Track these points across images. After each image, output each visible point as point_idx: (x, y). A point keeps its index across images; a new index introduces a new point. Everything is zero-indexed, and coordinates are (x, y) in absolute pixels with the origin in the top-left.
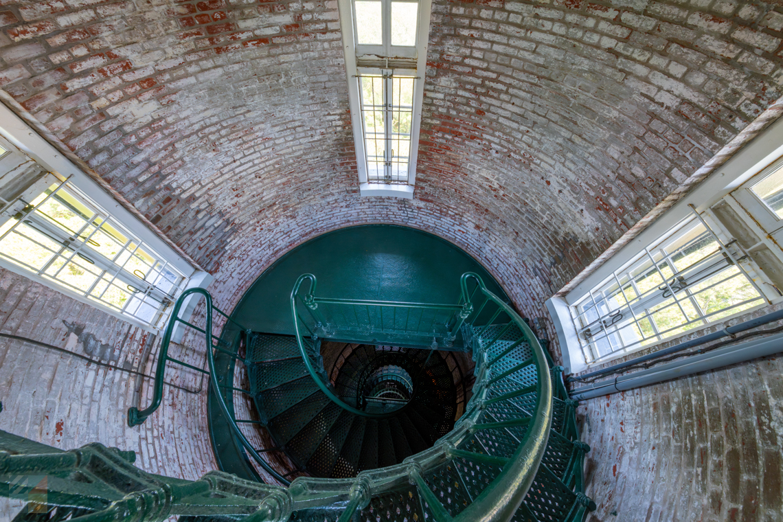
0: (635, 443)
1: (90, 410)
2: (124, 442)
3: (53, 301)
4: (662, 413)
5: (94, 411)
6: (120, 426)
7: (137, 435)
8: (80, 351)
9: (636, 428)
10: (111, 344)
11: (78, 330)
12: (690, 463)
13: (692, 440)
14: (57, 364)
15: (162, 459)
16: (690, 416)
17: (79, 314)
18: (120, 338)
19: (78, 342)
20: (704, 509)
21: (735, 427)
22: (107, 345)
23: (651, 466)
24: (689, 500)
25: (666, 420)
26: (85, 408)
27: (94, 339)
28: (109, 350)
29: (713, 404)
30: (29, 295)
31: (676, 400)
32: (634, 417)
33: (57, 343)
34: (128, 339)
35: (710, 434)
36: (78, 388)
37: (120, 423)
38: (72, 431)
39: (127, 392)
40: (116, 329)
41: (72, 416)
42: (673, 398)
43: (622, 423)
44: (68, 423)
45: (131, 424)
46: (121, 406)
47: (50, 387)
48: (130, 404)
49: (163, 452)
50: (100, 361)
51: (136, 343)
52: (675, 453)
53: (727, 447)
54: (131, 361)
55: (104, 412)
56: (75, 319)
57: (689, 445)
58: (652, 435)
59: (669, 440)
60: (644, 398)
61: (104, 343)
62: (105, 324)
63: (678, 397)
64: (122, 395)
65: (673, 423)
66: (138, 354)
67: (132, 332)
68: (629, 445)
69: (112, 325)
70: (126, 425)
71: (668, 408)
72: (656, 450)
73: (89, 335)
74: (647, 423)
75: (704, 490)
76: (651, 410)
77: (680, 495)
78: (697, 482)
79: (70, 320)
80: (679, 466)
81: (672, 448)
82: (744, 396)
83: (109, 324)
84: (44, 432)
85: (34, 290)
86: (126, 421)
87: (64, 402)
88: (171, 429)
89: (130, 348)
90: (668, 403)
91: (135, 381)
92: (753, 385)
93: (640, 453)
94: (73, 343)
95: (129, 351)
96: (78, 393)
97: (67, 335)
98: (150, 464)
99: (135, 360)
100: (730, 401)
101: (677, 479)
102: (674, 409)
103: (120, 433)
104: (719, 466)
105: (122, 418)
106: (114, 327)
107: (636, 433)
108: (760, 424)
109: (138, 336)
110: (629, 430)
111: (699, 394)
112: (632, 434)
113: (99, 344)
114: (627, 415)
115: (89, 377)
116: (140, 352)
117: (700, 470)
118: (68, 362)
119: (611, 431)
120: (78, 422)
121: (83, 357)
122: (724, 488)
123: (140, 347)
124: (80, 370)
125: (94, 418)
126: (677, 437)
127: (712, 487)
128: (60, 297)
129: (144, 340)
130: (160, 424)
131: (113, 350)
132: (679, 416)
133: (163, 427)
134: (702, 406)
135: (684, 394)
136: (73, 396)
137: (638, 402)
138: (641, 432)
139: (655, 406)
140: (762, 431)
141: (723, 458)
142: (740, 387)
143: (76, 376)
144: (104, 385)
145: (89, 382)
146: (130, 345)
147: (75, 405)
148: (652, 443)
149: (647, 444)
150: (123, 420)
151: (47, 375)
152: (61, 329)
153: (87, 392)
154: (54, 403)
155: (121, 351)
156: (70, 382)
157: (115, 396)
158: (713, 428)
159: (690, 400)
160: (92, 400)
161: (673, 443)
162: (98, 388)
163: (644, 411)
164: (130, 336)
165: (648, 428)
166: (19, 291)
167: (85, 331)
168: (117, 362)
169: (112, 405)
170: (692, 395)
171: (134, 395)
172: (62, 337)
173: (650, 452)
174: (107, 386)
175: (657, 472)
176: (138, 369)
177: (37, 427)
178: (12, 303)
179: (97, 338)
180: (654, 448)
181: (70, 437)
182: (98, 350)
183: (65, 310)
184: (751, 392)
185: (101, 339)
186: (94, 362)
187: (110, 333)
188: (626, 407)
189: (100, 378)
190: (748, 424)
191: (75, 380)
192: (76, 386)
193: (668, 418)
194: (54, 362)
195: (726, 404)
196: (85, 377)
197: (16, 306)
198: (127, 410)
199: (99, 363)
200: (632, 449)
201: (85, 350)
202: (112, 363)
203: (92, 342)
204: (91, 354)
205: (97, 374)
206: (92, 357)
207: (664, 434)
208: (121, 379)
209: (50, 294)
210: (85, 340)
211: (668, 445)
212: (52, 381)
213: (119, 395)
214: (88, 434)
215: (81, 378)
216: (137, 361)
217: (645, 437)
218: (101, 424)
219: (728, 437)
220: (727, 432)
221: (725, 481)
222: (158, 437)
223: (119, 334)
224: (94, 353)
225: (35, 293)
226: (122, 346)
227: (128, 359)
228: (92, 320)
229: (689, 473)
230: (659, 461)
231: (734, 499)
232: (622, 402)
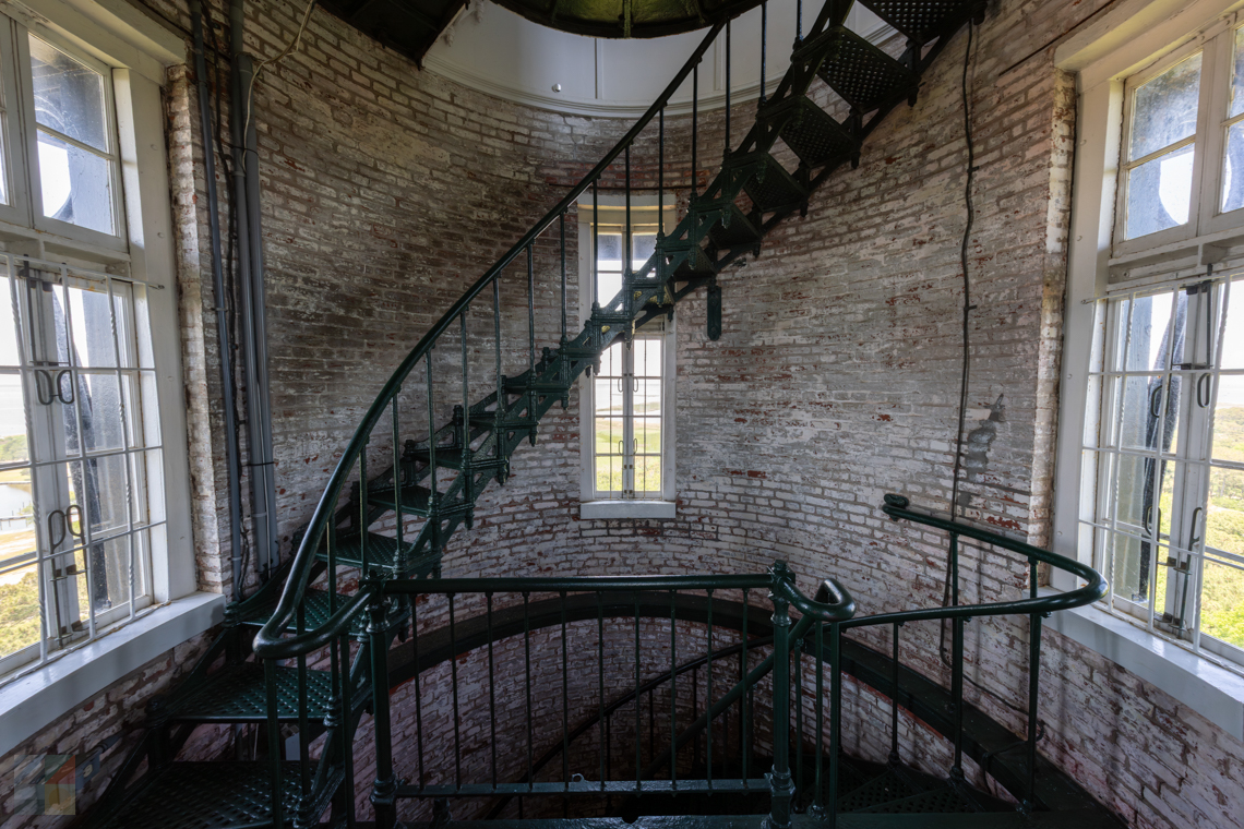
0: (329, 437)
1: (903, 447)
2: (869, 485)
3: (1024, 372)
4: (296, 406)
5: (902, 453)
6: (886, 484)
7: (876, 505)
8: (968, 427)
9: (312, 439)
10: (989, 465)
11: (995, 417)
12: (342, 375)
13: (323, 374)
14: (951, 406)
15: (846, 531)
16: (299, 375)
17: (1018, 409)
18: (1002, 479)
19: (981, 422)
20: (373, 363)
21: (310, 337)
22: (986, 461)
23: (349, 413)
24: (370, 374)
25: (303, 401)
26: (905, 442)
27: (990, 440)
28: (981, 466)
29: (289, 352)
30: (1020, 345)
31: (282, 389)
32: (300, 443)
33: (972, 398)
34: (1004, 493)
35: (315, 358)
36: (927, 433)
37: (891, 485)
38: (882, 429)
39: (929, 497)
40: (1013, 468)
41: (895, 429)
42: (280, 391)
43: (307, 461)
44: (889, 426)
45: (887, 497)
46: (911, 488)
47: (924, 405)
48: (913, 500)
49: (855, 537)
50: (962, 455)
51: (1001, 509)
52: (334, 390)
53: (325, 346)
54: (973, 504)
55: (902, 465)
56: (1008, 406)
57: (327, 377)
58: (320, 416)
59: (324, 397)
60: (277, 430)
61: (989, 455)
62: (1015, 449)
63: (279, 385)
64: (924, 490)
65: (307, 393)
66: (986, 516)
67: (1017, 497)
68: (331, 445)
69: (1018, 460)
70: (887, 492)
71: (291, 399)
72: (334, 410)
73: (993, 431)
74: (307, 424)
75: (360, 364)
76: (292, 419)
77: (368, 381)
78: (355, 369)
79: (1005, 401)
80: (345, 385)
81: (330, 393)
82: (284, 325)
83: (1018, 455)
84: (882, 406)
85: (1028, 347)
86: (892, 492)
87: (910, 420)
88: (883, 566)
89: (991, 499)
90: (285, 397)
91: (944, 512)
92: (275, 315)
93: (338, 428)
94: (976, 415)
95: (987, 499)
96: (921, 434)
97: (987, 406)
98: (842, 511)
99: (974, 511)
100: (287, 337)
101: (356, 385)
102: (291, 391)
103: (879, 482)
104: (341, 353)
105: (897, 488)
106: (1015, 464)
107: (318, 436)
108: (307, 320)
109: (1014, 511)
110: (314, 448)
111: (278, 362)
112: (319, 442)
113: (985, 449)
114: (297, 455)
115: (941, 445)
116: (990, 519)
117: (346, 368)
118: (954, 417)
119: (317, 476)
120: (890, 435)
121: (961, 431)
122: (357, 351)
123: (997, 518)
124: (948, 433)
125: (895, 452)
126: (320, 389)
127: (357, 359)
128: (1031, 377)
129: (1009, 524)
130: (890, 547)
131: (981, 472)
132: (300, 387)
133: (886, 550)
134: (291, 362)
135: (277, 378)
136: (918, 428)
137: (281, 438)
138: (317, 430)
139: (288, 414)
140: (313, 320)
141: (335, 350)
142: (276, 326)
143: (939, 429)
144: (933, 464)
145: (935, 445)
146: (995, 497)
147: (907, 432)
148: (327, 415)
149: (330, 421)
150: (893, 489)
151: (936, 400)
152: (990, 396)
153: (923, 444)
154: (909, 411)
155: (984, 484)
156: (932, 423)
157: (922, 481)
158: (312, 356)
159: (284, 373)
160: (914, 450)
161: (325, 392)
162: (929, 456)
163: (293, 429)
164: (1009, 495)
165: (313, 423)
166: (1020, 335)
167: (997, 425)
168: (966, 480)
169: (911, 476)
170: (279, 369)
171: (926, 509)
172: (982, 401)
173: (337, 416)
174: (933, 468)
175: (353, 405)
176: (962, 516)
177: (886, 399)
178: (1004, 338)
179: (993, 444)
180: (332, 413)
181: (876, 428)
182: (977, 450)
183: (1016, 390)
184: (280, 319)
185: (992, 450)
186: (959, 448)
187: (1004, 461)
188: (286, 458)
189: (941, 458)
190: (307, 329)
191: (935, 429)
192: (928, 431)
193: (301, 398)
194: (952, 402)
195: (290, 341)
196: (940, 440)
197: (1003, 343)
198: (906, 496)
199: (959, 454)
200: (335, 439)
201: (973, 433)
202: (963, 473)
203: (985, 439)
204: (970, 441)
205: (945, 454)
206: (965, 443)
207: (317, 403)
208: (944, 489)
209: (1031, 364)
210: (985, 428)
211: (328, 398)
212: (932, 405)
213: (923, 485)
214: (879, 446)
215: (939, 434)
216: (974, 515)
217: (323, 425)
218: (889, 461)
219: (318, 344)
220: (314, 345)
221: (351, 349)
222: (872, 536)
223: (1007, 474)
224: (972, 445)
225: (1024, 350)
226: (991, 485)
227: (975, 498)
228: (1015, 428)
229: (349, 376)
230: (343, 405)
231: (362, 345)
232: (281, 466)
